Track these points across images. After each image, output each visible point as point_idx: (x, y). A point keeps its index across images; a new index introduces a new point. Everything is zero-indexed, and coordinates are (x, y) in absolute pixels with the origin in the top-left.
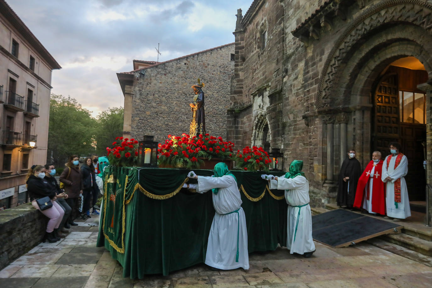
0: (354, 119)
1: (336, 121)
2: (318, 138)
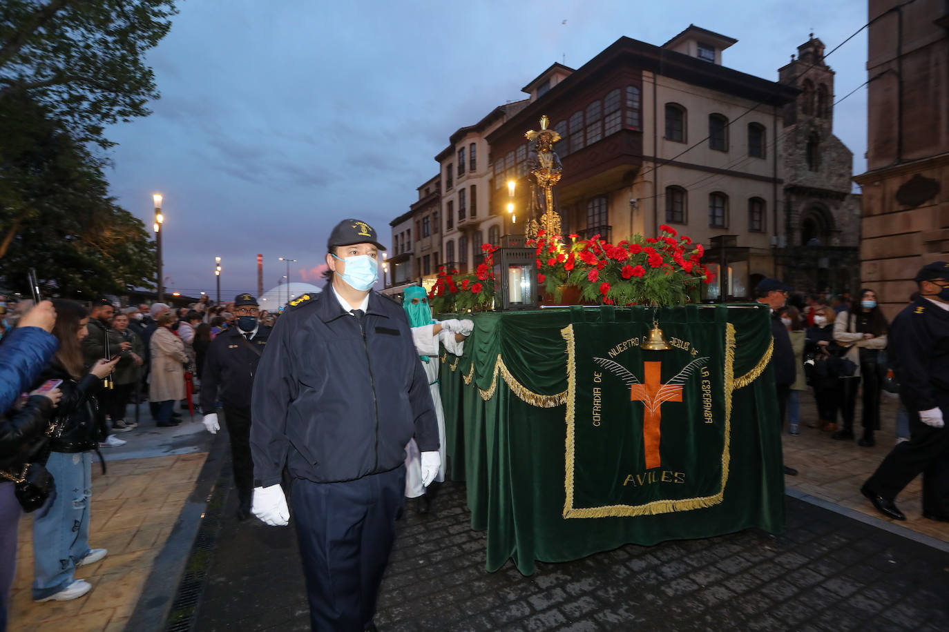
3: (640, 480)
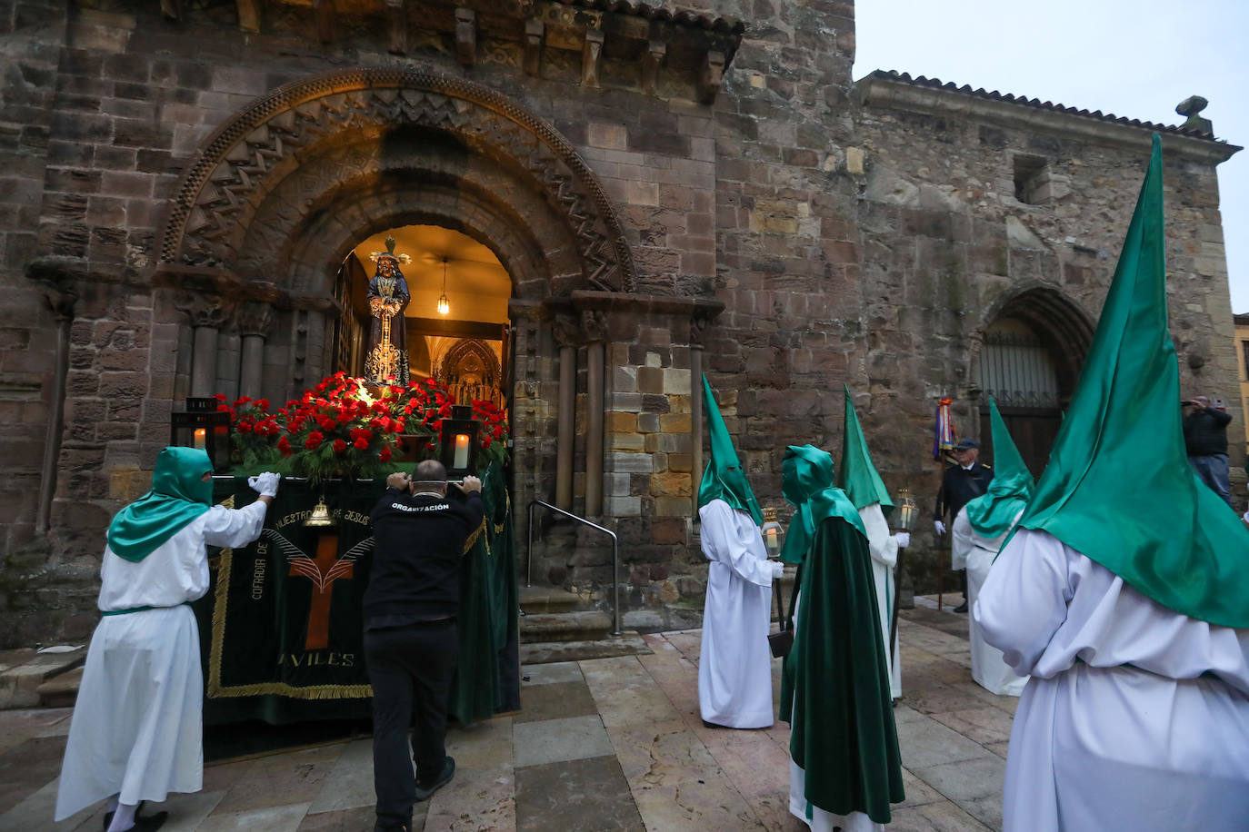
0: (302, 335)
1: (234, 325)
2: (148, 369)
3: (295, 662)
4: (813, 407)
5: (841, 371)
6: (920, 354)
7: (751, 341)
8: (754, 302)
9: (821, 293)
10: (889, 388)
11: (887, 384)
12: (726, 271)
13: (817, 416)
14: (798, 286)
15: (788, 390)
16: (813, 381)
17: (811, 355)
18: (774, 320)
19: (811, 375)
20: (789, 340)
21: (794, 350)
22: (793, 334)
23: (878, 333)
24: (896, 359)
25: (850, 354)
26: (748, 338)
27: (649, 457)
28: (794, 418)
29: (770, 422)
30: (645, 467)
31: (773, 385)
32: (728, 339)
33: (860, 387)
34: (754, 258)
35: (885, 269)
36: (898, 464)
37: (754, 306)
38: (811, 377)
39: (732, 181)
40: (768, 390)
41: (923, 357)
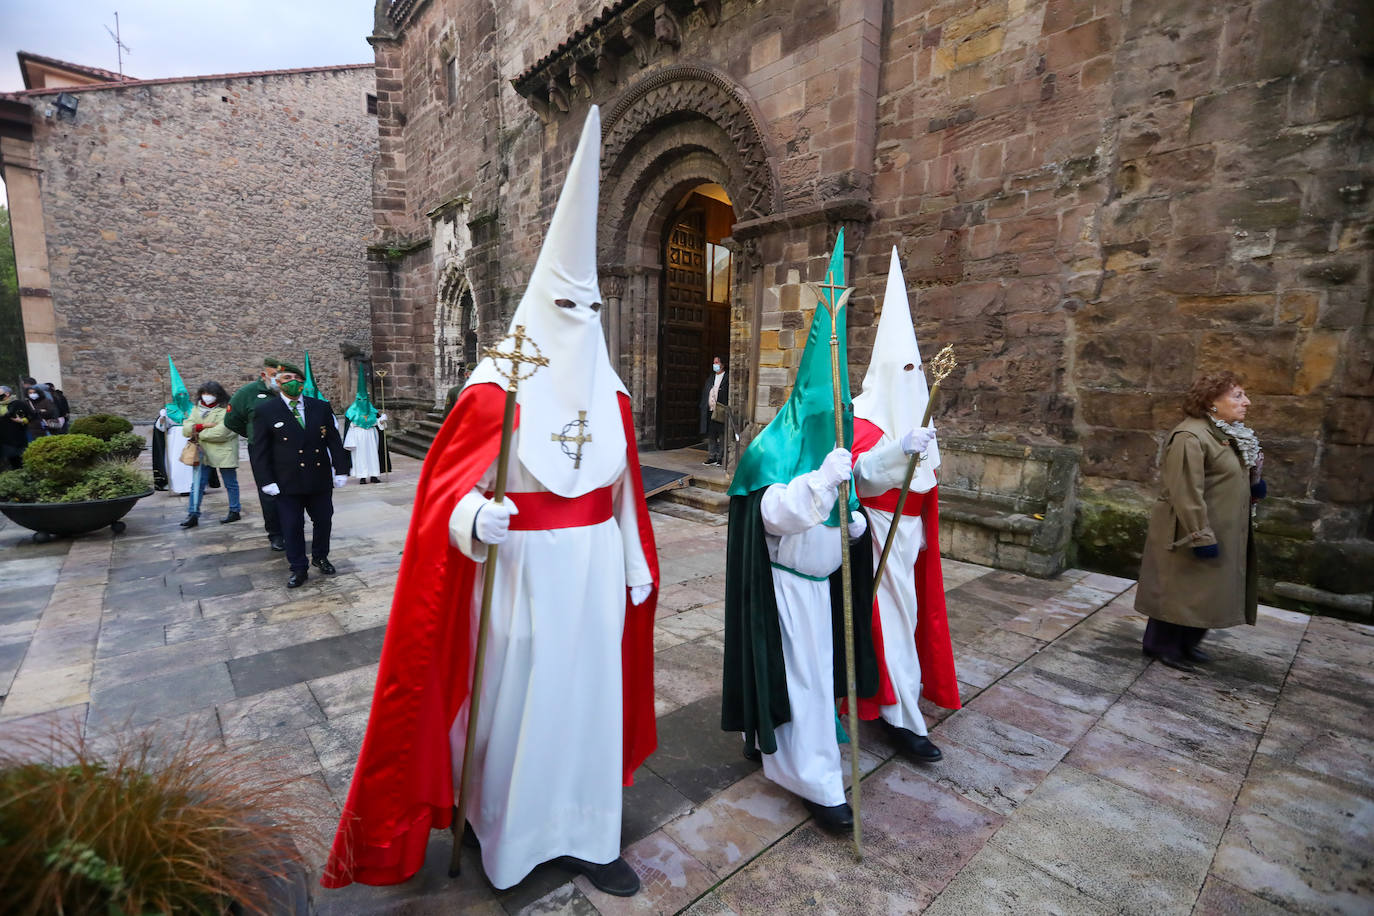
0: (632, 291)
4: (991, 304)
5: (1046, 244)
6: (1233, 180)
7: (918, 229)
8: (927, 177)
9: (1031, 129)
10: (1146, 256)
11: (1142, 249)
12: (896, 147)
13: (998, 314)
14: (994, 131)
15: (960, 284)
16: (996, 267)
17: (998, 230)
18: (951, 193)
19: (994, 259)
20: (969, 215)
21: (972, 229)
22: (976, 205)
23: (1141, 164)
24: (1169, 201)
25: (1066, 215)
26: (915, 226)
27: (785, 372)
28: (962, 321)
29: (930, 328)
30: (780, 381)
31: (939, 280)
32: (891, 233)
33: (1079, 264)
34: (933, 116)
35: (1174, 36)
36: (1135, 380)
37: (926, 182)
38: (994, 262)
39: (911, 19)
40: (935, 287)
41: (1240, 184)
